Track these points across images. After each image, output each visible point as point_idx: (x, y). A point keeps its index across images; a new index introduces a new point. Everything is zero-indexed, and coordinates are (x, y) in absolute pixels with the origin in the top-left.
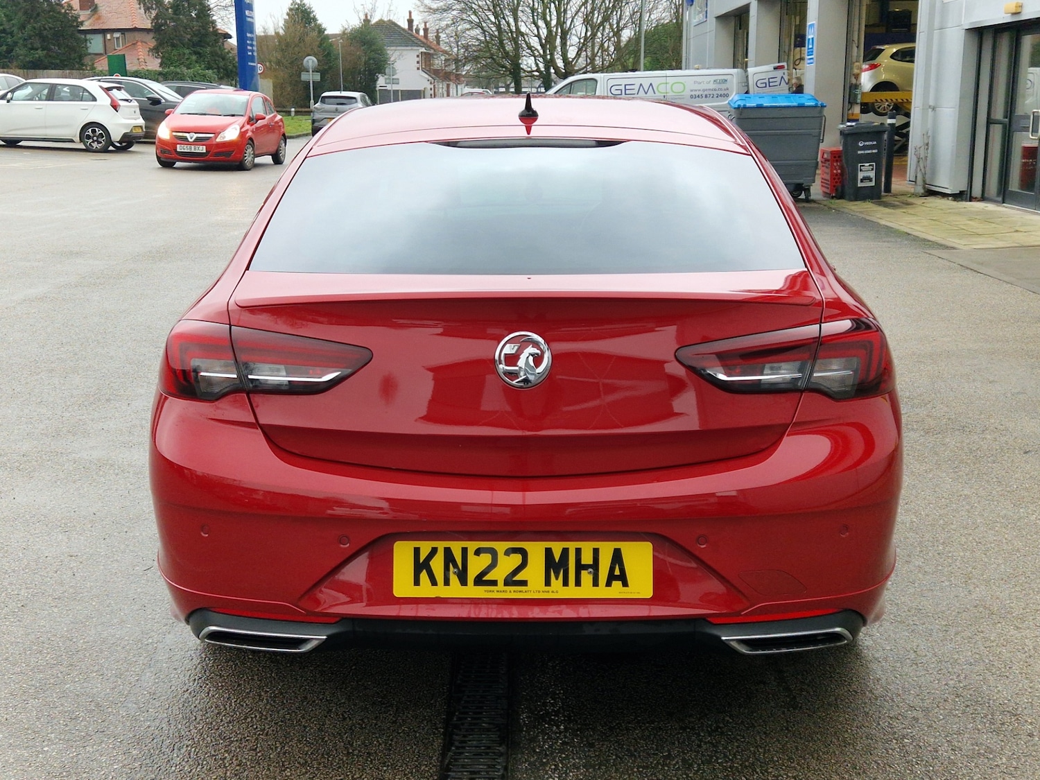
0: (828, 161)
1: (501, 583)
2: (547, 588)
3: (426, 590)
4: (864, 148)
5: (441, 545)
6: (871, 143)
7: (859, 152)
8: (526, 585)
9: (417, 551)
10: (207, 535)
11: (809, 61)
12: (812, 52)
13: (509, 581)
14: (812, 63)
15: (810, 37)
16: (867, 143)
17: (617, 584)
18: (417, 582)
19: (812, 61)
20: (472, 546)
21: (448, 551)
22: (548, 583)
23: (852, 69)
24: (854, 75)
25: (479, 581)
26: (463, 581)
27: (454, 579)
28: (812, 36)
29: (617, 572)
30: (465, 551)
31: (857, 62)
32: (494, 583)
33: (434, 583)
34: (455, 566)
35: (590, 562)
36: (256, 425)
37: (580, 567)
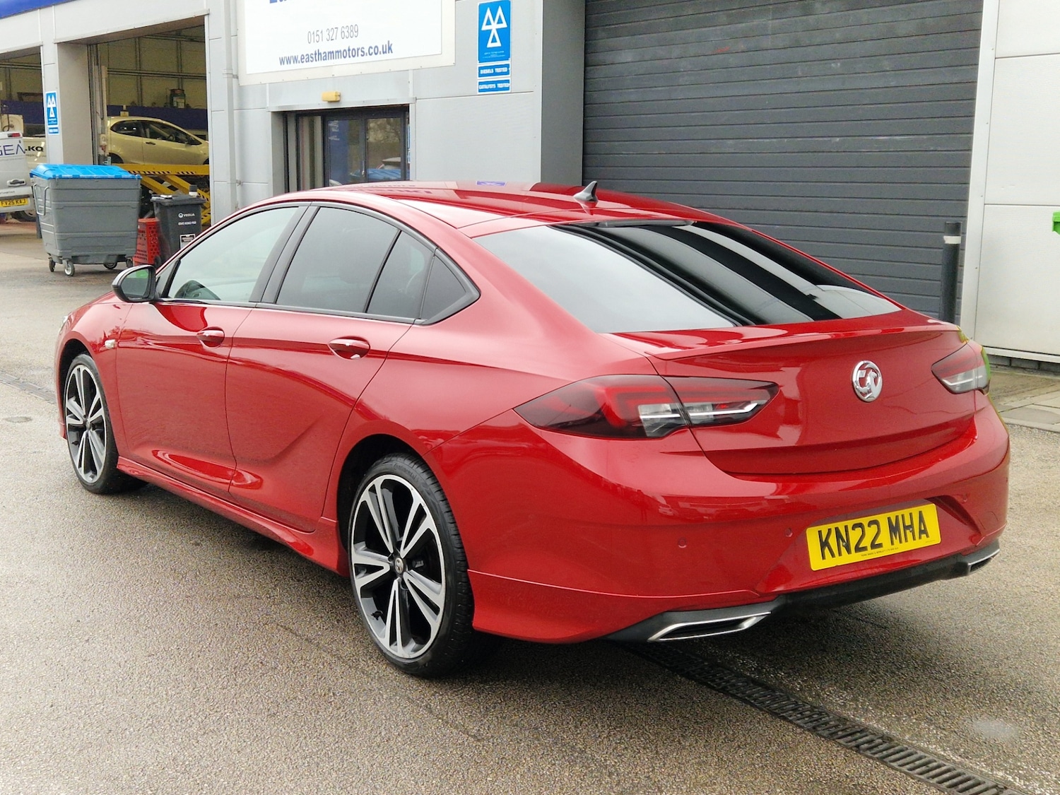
0: (143, 232)
1: (869, 548)
2: (893, 546)
3: (830, 562)
4: (185, 219)
5: (832, 526)
6: (189, 215)
7: (180, 224)
8: (882, 547)
9: (820, 532)
10: (685, 546)
11: (51, 131)
12: (56, 121)
13: (874, 546)
14: (57, 133)
15: (51, 106)
16: (186, 215)
17: (924, 536)
18: (824, 557)
19: (56, 130)
20: (850, 523)
21: (837, 529)
22: (892, 543)
23: (99, 140)
24: (101, 146)
25: (858, 549)
26: (849, 551)
27: (843, 550)
28: (54, 106)
29: (923, 529)
30: (846, 527)
31: (102, 133)
32: (865, 549)
33: (833, 555)
34: (843, 541)
35: (910, 524)
36: (701, 453)
37: (906, 528)
